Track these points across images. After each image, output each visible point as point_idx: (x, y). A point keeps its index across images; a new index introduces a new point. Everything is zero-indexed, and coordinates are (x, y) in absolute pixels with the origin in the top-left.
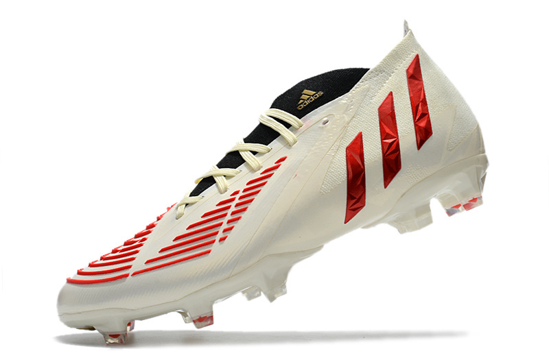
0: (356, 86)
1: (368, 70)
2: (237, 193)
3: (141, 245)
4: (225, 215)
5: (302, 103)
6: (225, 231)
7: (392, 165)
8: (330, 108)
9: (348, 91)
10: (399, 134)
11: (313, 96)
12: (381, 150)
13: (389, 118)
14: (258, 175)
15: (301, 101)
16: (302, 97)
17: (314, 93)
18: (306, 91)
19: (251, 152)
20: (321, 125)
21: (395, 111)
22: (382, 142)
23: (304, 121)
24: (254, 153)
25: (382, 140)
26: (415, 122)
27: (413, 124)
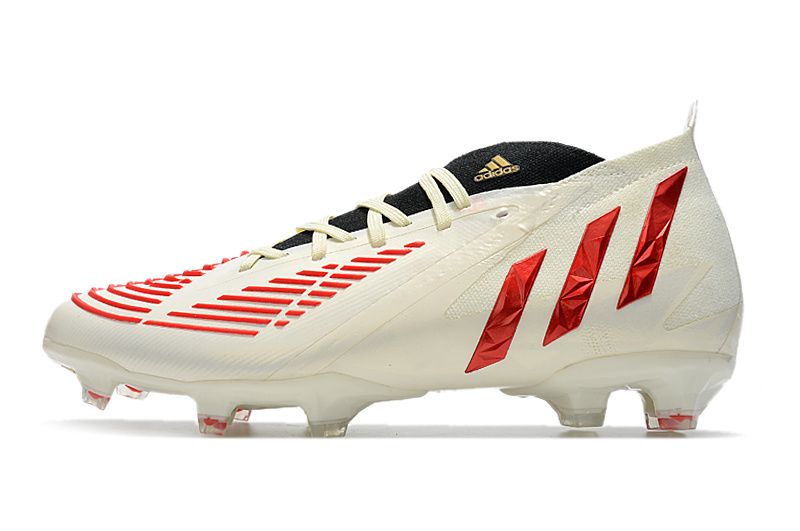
0: (572, 177)
1: (603, 160)
2: (333, 267)
3: (178, 287)
4: (302, 291)
5: (483, 173)
6: (289, 313)
7: (567, 316)
8: (518, 196)
9: (557, 181)
10: (599, 276)
11: (504, 168)
12: (561, 287)
13: (598, 245)
14: (373, 254)
15: (485, 170)
16: (488, 165)
17: (509, 164)
18: (498, 158)
19: (383, 216)
20: (494, 217)
21: (611, 240)
22: (569, 276)
23: (475, 200)
24: (386, 220)
25: (570, 273)
26: (632, 267)
27: (628, 267)
